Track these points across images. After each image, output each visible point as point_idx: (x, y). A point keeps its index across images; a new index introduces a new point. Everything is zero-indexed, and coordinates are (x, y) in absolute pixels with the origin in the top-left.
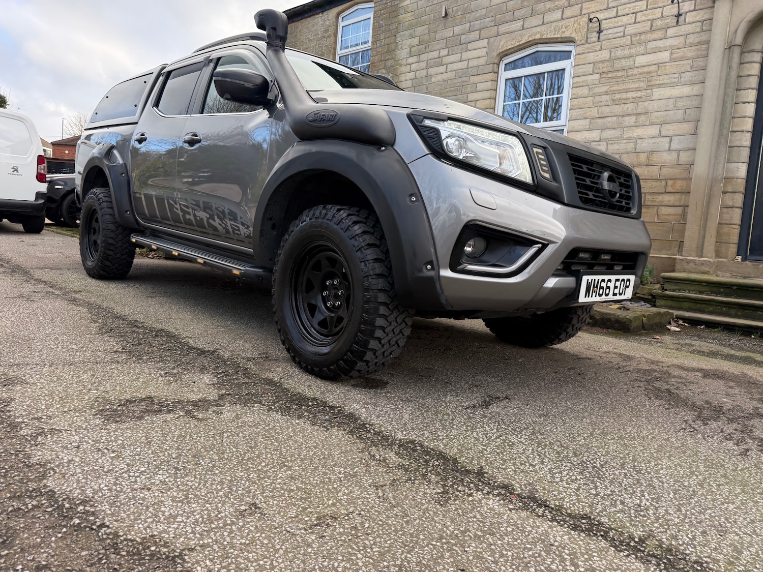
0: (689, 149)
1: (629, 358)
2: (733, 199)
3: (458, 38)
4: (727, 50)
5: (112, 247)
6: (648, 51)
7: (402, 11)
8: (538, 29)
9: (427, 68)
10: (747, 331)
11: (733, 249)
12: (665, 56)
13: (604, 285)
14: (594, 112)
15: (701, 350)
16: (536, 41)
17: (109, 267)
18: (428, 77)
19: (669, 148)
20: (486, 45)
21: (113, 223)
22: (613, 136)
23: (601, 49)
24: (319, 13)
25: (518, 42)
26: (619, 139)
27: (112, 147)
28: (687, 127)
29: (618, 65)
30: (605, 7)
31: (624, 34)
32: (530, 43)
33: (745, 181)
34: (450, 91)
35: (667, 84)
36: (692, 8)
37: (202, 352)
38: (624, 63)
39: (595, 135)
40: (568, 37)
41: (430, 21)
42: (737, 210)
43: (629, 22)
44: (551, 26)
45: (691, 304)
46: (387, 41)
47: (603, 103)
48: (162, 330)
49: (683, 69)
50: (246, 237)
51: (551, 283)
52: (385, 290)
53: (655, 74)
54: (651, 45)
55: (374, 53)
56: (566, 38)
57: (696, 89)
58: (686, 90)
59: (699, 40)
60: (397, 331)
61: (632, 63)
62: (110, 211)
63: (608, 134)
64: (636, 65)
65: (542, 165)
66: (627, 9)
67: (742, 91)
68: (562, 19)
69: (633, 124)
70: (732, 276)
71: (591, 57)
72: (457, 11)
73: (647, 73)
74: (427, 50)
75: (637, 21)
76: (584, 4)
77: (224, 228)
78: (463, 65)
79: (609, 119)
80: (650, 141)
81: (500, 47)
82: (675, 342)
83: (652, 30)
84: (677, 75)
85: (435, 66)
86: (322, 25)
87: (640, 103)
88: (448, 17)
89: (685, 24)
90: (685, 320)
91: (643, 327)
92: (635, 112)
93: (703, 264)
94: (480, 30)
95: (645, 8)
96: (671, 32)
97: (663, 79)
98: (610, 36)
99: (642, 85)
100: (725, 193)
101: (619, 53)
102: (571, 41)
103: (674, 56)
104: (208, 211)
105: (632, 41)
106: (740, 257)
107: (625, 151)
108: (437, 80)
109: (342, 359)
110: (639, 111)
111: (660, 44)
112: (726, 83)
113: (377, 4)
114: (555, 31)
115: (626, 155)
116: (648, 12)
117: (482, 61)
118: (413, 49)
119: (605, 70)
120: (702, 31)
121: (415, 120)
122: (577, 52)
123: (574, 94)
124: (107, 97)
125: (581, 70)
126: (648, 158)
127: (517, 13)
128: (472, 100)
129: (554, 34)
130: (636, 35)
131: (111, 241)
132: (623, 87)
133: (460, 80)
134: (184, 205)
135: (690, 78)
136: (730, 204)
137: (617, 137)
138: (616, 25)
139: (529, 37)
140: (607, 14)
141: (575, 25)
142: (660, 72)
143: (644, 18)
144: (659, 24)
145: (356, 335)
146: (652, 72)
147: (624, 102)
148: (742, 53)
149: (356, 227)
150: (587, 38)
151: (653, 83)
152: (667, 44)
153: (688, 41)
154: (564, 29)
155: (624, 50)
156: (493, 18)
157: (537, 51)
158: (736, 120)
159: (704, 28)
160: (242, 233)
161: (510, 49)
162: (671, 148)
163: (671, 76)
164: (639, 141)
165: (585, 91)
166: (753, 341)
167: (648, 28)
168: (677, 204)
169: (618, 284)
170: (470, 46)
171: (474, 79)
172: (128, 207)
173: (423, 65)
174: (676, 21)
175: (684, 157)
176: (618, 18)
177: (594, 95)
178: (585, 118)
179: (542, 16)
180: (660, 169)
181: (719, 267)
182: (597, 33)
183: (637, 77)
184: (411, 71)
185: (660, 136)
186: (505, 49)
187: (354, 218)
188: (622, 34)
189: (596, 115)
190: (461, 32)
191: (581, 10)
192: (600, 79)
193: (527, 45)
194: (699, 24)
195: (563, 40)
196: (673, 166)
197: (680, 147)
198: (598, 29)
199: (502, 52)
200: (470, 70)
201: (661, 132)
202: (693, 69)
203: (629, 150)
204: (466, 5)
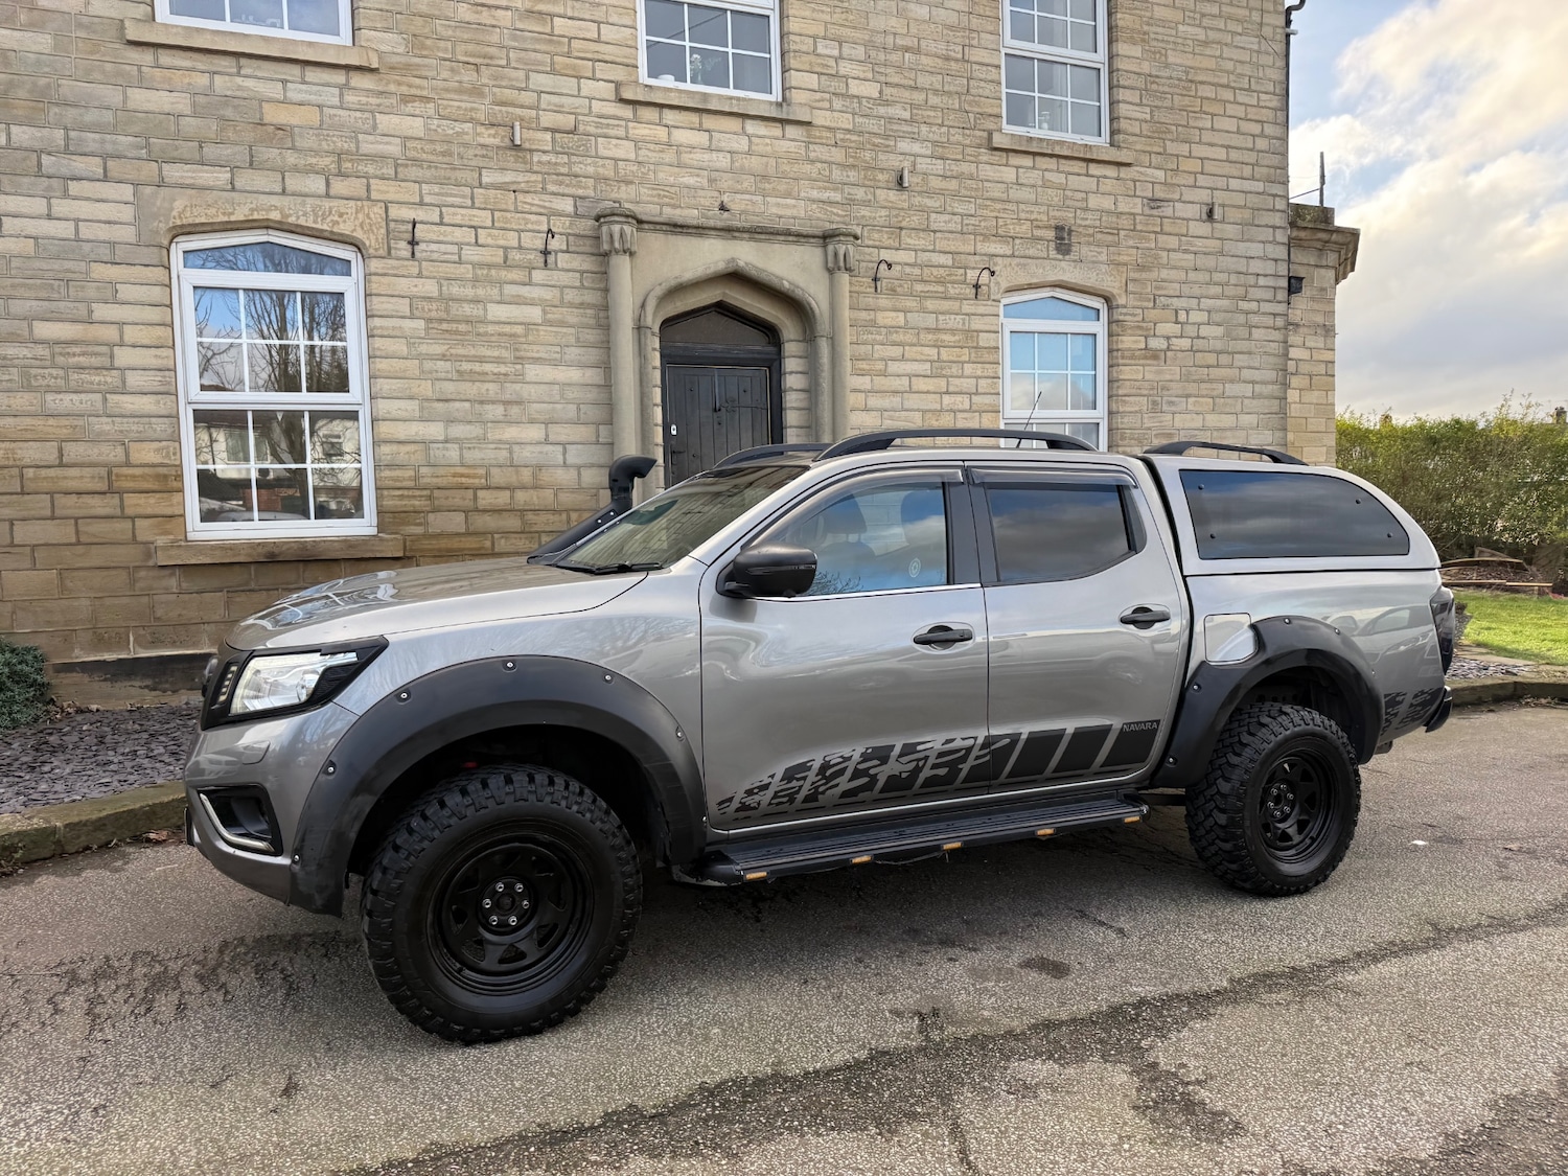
0: (592, 466)
3: (28, 158)
4: (636, 331)
6: (507, 299)
8: (275, 200)
12: (535, 313)
14: (426, 388)
16: (271, 224)
19: (565, 462)
20: (130, 198)
22: (469, 436)
23: (420, 275)
25: (224, 214)
26: (482, 440)
28: (584, 432)
29: (457, 310)
30: (417, 199)
31: (460, 257)
32: (256, 223)
34: (26, 286)
35: (545, 359)
36: (564, 247)
38: (468, 310)
39: (435, 430)
40: (346, 234)
43: (467, 240)
44: (303, 204)
47: (443, 375)
49: (565, 341)
53: (523, 340)
54: (510, 290)
56: (342, 235)
57: (594, 376)
58: (575, 375)
61: (481, 312)
63: (458, 431)
64: (490, 317)
66: (459, 217)
68: (328, 195)
69: (501, 418)
71: (403, 285)
73: (511, 336)
75: (480, 242)
76: (372, 181)
78: (65, 230)
79: (457, 405)
80: (534, 448)
83: (506, 264)
84: (558, 349)
87: (508, 385)
89: (556, 268)
92: (499, 397)
94: (105, 157)
95: (489, 224)
96: (538, 276)
97: (538, 352)
98: (435, 256)
99: (505, 354)
101: (456, 290)
102: (350, 243)
103: (549, 316)
105: (475, 274)
110: (507, 397)
111: (525, 291)
114: (316, 215)
115: (498, 469)
116: (495, 232)
117: (124, 233)
119: (434, 314)
120: (583, 287)
122: (370, 269)
123: (374, 349)
125: (380, 305)
126: (535, 476)
127: (210, 151)
128: (108, 319)
129: (315, 222)
130: (481, 265)
132: (473, 352)
135: (578, 357)
137: (478, 438)
138: (441, 238)
139: (252, 210)
140: (421, 214)
141: (360, 216)
142: (530, 338)
143: (490, 241)
144: (517, 258)
146: (519, 336)
147: (480, 378)
150: (389, 249)
151: (522, 353)
152: (535, 295)
153: (567, 298)
154: (336, 218)
155: (464, 286)
156: (142, 140)
157: (270, 243)
161: (203, 224)
163: (549, 348)
164: (516, 448)
167: (500, 260)
170: (74, 187)
171: (100, 271)
174: (543, 260)
175: (589, 477)
176: (443, 228)
177: (421, 358)
178: (411, 398)
179: (279, 174)
180: (556, 495)
182: (409, 243)
183: (493, 339)
185: (547, 441)
186: (190, 221)
188: (456, 258)
189: (430, 394)
190: (37, 145)
191: (368, 190)
192: (427, 329)
193: (246, 225)
194: (578, 275)
195: (336, 237)
196: (573, 491)
197: (578, 461)
198: (409, 236)
199: (182, 226)
200: (86, 247)
201: (547, 435)
202: (580, 343)
203: (501, 461)
204: (42, 82)
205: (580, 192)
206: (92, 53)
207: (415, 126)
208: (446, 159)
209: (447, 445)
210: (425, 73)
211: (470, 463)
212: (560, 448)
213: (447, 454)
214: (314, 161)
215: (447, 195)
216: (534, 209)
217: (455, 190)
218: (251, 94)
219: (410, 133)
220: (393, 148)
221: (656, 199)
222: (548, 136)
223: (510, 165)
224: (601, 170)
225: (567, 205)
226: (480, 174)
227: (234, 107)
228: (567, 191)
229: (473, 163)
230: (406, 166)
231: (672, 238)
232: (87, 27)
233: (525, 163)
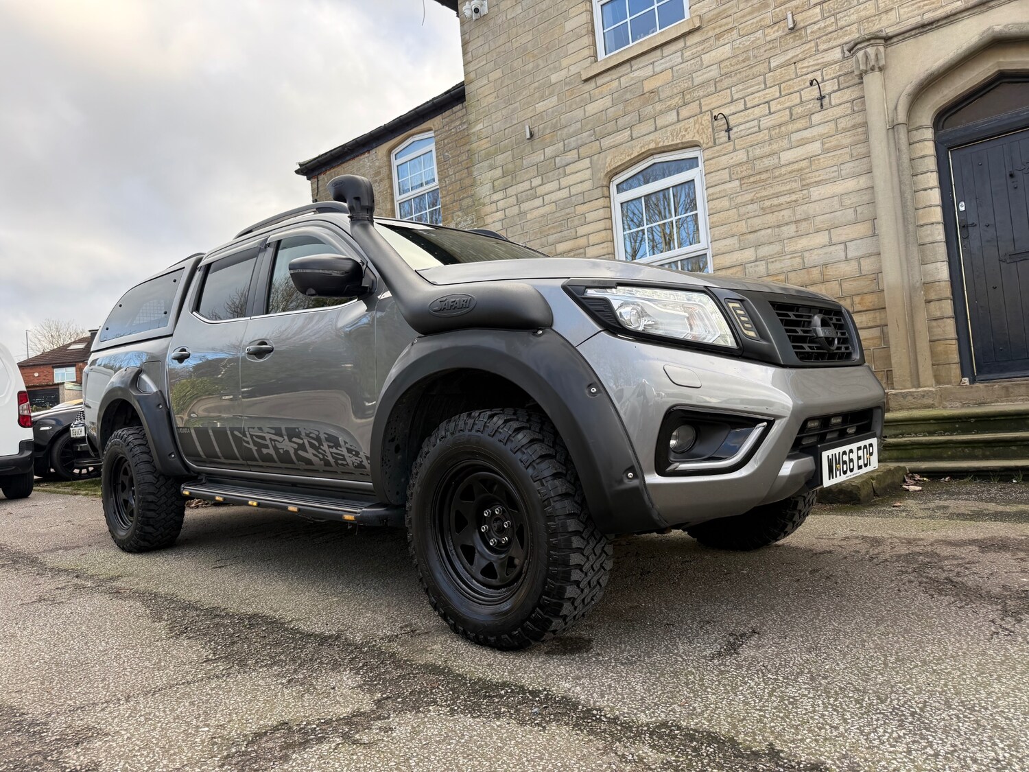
0: (870, 256)
1: (876, 542)
2: (940, 309)
3: (551, 163)
4: (890, 131)
5: (153, 507)
6: (794, 144)
7: (474, 138)
8: (651, 137)
9: (518, 203)
10: (1005, 475)
11: (956, 370)
12: (816, 147)
13: (846, 458)
14: (742, 227)
15: (960, 512)
16: (651, 152)
17: (151, 533)
18: (522, 214)
19: (846, 257)
20: (589, 165)
21: (152, 473)
22: (772, 253)
23: (734, 150)
24: (364, 153)
25: (628, 155)
26: (782, 253)
27: (139, 372)
28: (863, 229)
29: (759, 165)
30: (729, 100)
31: (759, 128)
32: (644, 155)
33: (949, 283)
34: (553, 227)
35: (826, 180)
36: (836, 88)
37: (323, 640)
38: (767, 162)
39: (749, 254)
40: (690, 141)
41: (512, 146)
42: (948, 320)
43: (763, 114)
44: (666, 132)
45: (923, 450)
46: (458, 176)
47: (750, 215)
48: (255, 615)
49: (840, 161)
50: (356, 467)
51: (787, 468)
52: (574, 514)
53: (807, 170)
54: (795, 137)
55: (444, 192)
56: (688, 142)
57: (863, 182)
58: (851, 184)
59: (853, 124)
60: (597, 566)
61: (776, 161)
62: (145, 457)
63: (765, 251)
64: (782, 163)
65: (743, 322)
66: (757, 99)
67: (920, 176)
68: (679, 121)
69: (794, 234)
70: (963, 405)
71: (724, 161)
72: (545, 128)
73: (798, 171)
74: (514, 182)
75: (772, 111)
76: (702, 100)
77: (321, 460)
78: (564, 193)
79: (763, 232)
80: (820, 251)
81: (607, 165)
82: (923, 507)
83: (792, 119)
84: (835, 168)
85: (528, 200)
86: (370, 167)
87: (797, 208)
88: (536, 136)
89: (831, 106)
90: (923, 473)
91: (875, 494)
92: (793, 219)
93: (923, 396)
94: (578, 148)
95: (778, 94)
96: (816, 118)
97: (819, 176)
98: (743, 133)
99: (794, 185)
100: (928, 302)
101: (758, 152)
102: (694, 145)
103: (827, 146)
104: (294, 439)
105: (770, 135)
106: (967, 379)
107: (789, 269)
108: (533, 217)
109: (529, 619)
110: (798, 217)
111: (806, 134)
112: (898, 170)
113: (439, 132)
114: (673, 136)
115: (794, 273)
116: (782, 99)
117: (587, 185)
118: (496, 183)
119: (744, 174)
120: (854, 112)
121: (574, 291)
122: (706, 157)
123: (712, 209)
124: (121, 306)
125: (715, 178)
126: (822, 273)
127: (621, 122)
128: (583, 234)
129: (673, 140)
130: (774, 127)
131: (151, 498)
132: (772, 192)
133: (563, 213)
134: (257, 436)
135: (853, 170)
136: (938, 314)
137: (778, 253)
138: (747, 119)
139: (641, 147)
140: (733, 108)
141: (697, 126)
142: (813, 167)
143: (779, 107)
144: (799, 111)
145: (545, 583)
146: (804, 169)
147: (777, 209)
148: (909, 131)
149: (520, 436)
150: (715, 140)
151: (808, 181)
152: (815, 133)
153: (840, 126)
154: (684, 133)
155: (763, 147)
156: (592, 131)
157: (654, 164)
158: (921, 212)
159: (856, 109)
160: (350, 464)
161: (620, 166)
162: (849, 257)
163: (828, 170)
164: (806, 254)
165: (725, 203)
166: (1017, 488)
167: (787, 118)
168: (870, 324)
169: (861, 453)
170: (569, 169)
171: (580, 209)
172: (172, 449)
173: (513, 200)
174: (819, 105)
175: (868, 265)
176: (747, 111)
177: (737, 207)
178: (733, 236)
179: (653, 120)
180: (841, 285)
181: (944, 397)
182: (726, 131)
183: (786, 177)
184: (498, 211)
185: (831, 244)
186: (614, 166)
187: (515, 425)
188: (757, 129)
189: (744, 230)
190: (554, 154)
191: (700, 108)
192: (741, 185)
193: (640, 158)
194: (849, 105)
195: (685, 146)
196: (855, 278)
197: (859, 254)
198: (726, 127)
199: (611, 171)
200: (573, 198)
201: (830, 239)
202: (854, 158)
203: (796, 267)
204: (554, 121)
205: (846, 39)
206: (570, 96)
207: (726, 51)
208: (745, 64)
209: (758, 263)
210: (729, 13)
211: (772, 273)
212: (842, 246)
213: (757, 269)
214: (669, 103)
215: (748, 88)
216: (810, 69)
217: (753, 82)
218: (637, 79)
219: (723, 58)
220: (714, 72)
221: (916, 12)
222: (818, 10)
223: (790, 46)
224: (863, 14)
225: (837, 54)
226: (769, 63)
227: (630, 91)
228: (835, 43)
229: (763, 58)
230: (721, 81)
231: (921, 38)
232: (569, 84)
233: (801, 39)
